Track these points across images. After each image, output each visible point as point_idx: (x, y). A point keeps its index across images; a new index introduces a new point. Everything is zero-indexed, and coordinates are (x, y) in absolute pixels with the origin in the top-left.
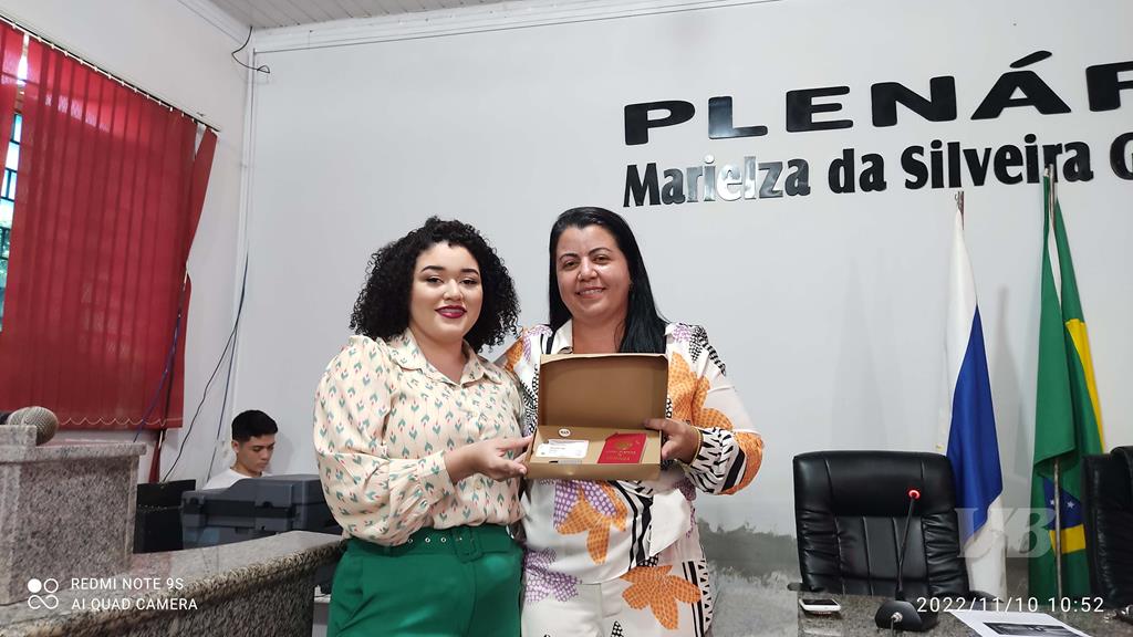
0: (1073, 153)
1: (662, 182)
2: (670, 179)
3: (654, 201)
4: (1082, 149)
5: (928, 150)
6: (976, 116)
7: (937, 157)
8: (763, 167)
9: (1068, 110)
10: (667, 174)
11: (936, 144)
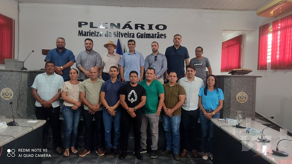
0: (133, 34)
1: (84, 33)
2: (85, 33)
3: (82, 36)
4: (134, 34)
5: (117, 32)
6: (122, 29)
7: (117, 33)
8: (97, 32)
9: (132, 29)
10: (84, 32)
11: (118, 32)
